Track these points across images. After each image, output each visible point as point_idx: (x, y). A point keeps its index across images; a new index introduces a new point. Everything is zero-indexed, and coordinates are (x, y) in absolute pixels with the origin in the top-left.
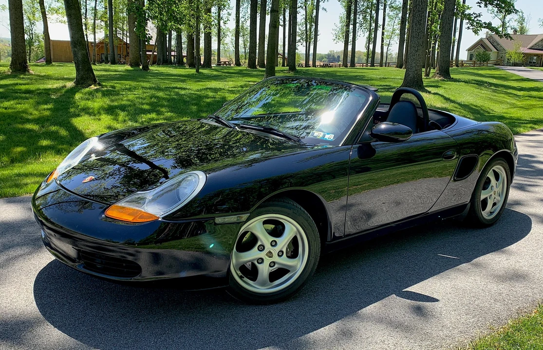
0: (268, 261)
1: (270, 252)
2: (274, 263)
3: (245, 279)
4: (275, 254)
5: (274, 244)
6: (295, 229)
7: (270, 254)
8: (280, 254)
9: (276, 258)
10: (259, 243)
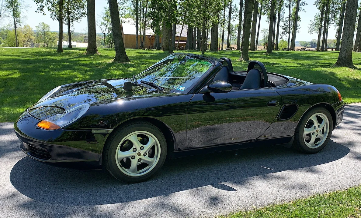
0: (137, 158)
1: (139, 153)
2: (141, 159)
3: (123, 168)
4: (142, 154)
5: (142, 148)
6: (154, 141)
7: (139, 154)
8: (145, 154)
9: (142, 157)
10: (134, 147)
